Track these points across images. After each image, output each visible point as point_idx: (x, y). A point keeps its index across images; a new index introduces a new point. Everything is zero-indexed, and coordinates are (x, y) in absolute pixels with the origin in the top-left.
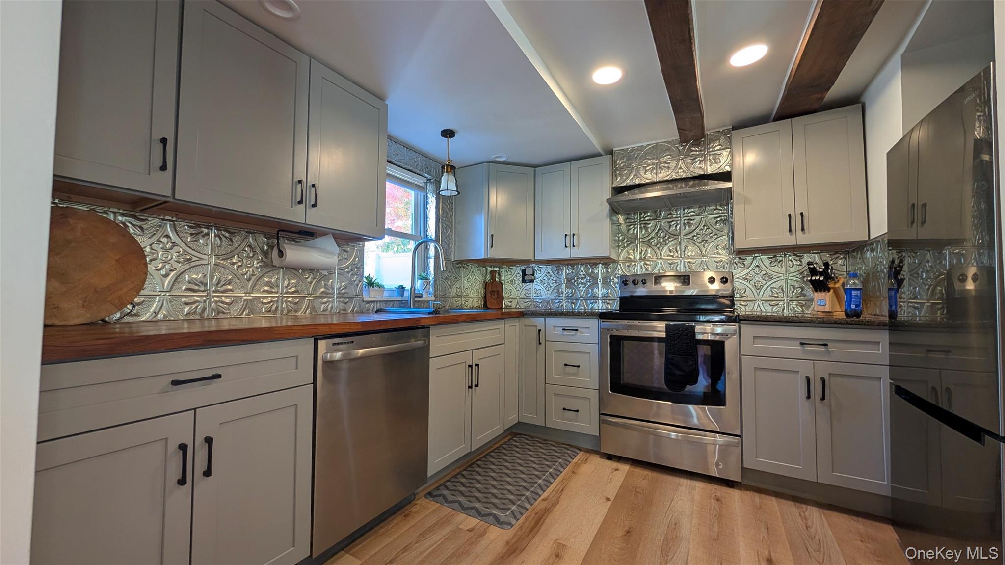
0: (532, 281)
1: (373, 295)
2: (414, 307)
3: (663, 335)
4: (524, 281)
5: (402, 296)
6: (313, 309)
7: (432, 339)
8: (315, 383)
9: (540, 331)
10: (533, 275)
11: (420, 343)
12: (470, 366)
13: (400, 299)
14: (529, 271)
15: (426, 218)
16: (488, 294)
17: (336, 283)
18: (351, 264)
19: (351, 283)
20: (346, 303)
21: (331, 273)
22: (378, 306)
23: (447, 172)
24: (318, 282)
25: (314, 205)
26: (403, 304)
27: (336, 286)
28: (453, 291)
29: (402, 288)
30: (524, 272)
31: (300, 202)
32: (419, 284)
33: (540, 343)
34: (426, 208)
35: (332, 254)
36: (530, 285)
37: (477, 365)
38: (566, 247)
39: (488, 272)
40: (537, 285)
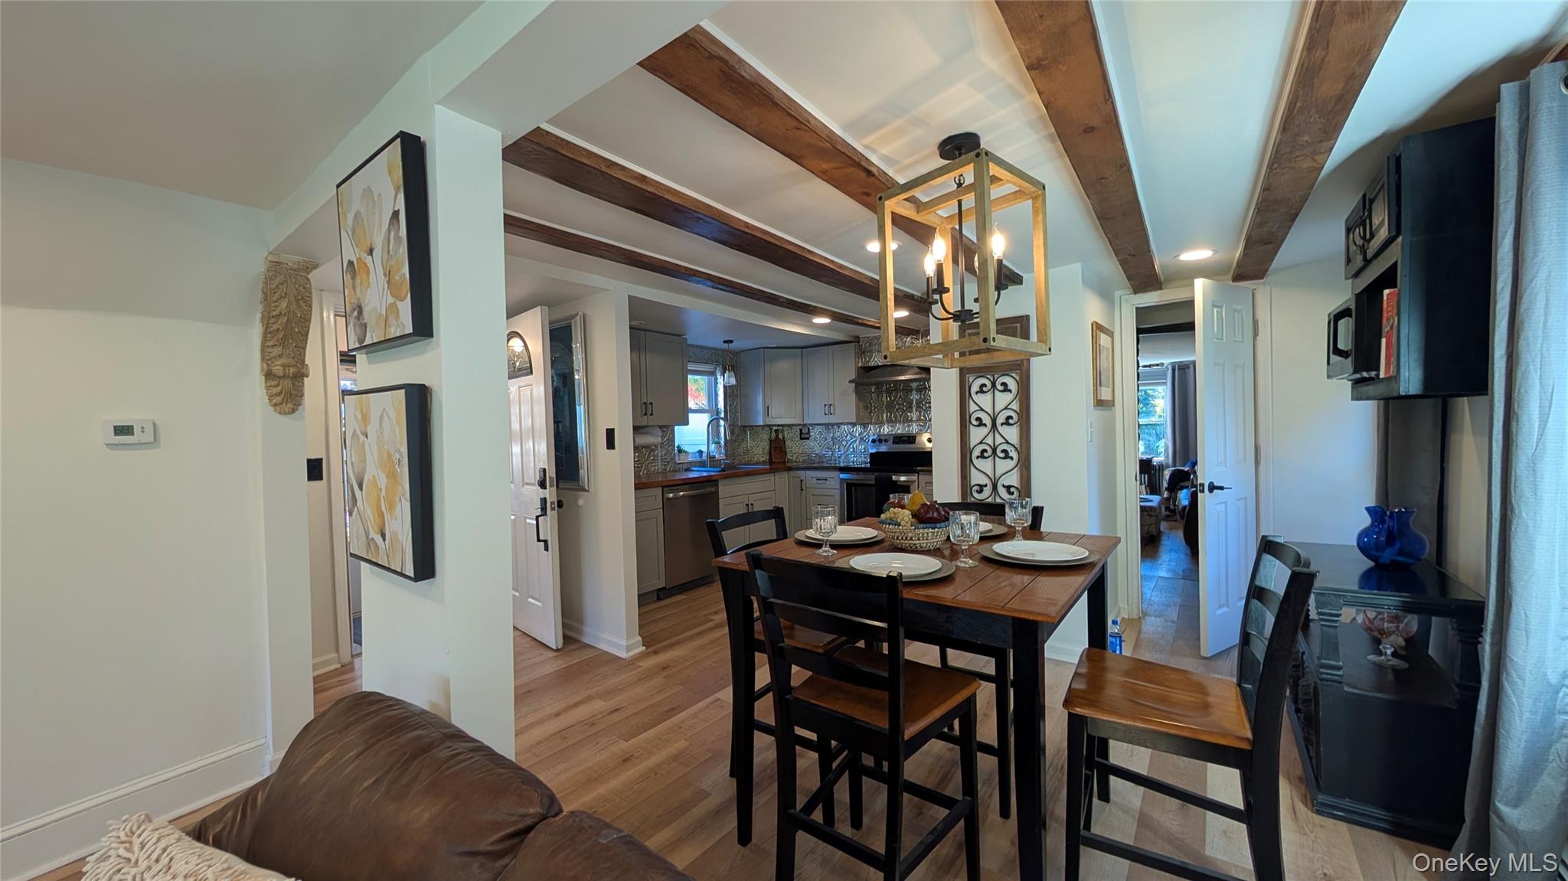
0: (808, 439)
1: (682, 459)
2: (710, 467)
3: (873, 482)
4: (801, 439)
5: (701, 457)
6: (648, 470)
7: (721, 488)
8: (663, 508)
9: (802, 480)
10: (809, 433)
11: (713, 489)
12: (747, 505)
13: (699, 460)
14: (805, 431)
15: (716, 394)
16: (773, 450)
17: (660, 452)
18: (668, 439)
19: (668, 451)
20: (665, 465)
21: (656, 447)
22: (685, 467)
23: (729, 370)
24: (650, 453)
25: (652, 414)
26: (702, 464)
27: (660, 455)
28: (741, 450)
29: (701, 452)
30: (801, 430)
31: (645, 414)
32: (713, 447)
33: (802, 490)
34: (716, 386)
35: (658, 436)
36: (806, 442)
37: (752, 504)
38: (826, 414)
39: (773, 431)
40: (811, 443)
